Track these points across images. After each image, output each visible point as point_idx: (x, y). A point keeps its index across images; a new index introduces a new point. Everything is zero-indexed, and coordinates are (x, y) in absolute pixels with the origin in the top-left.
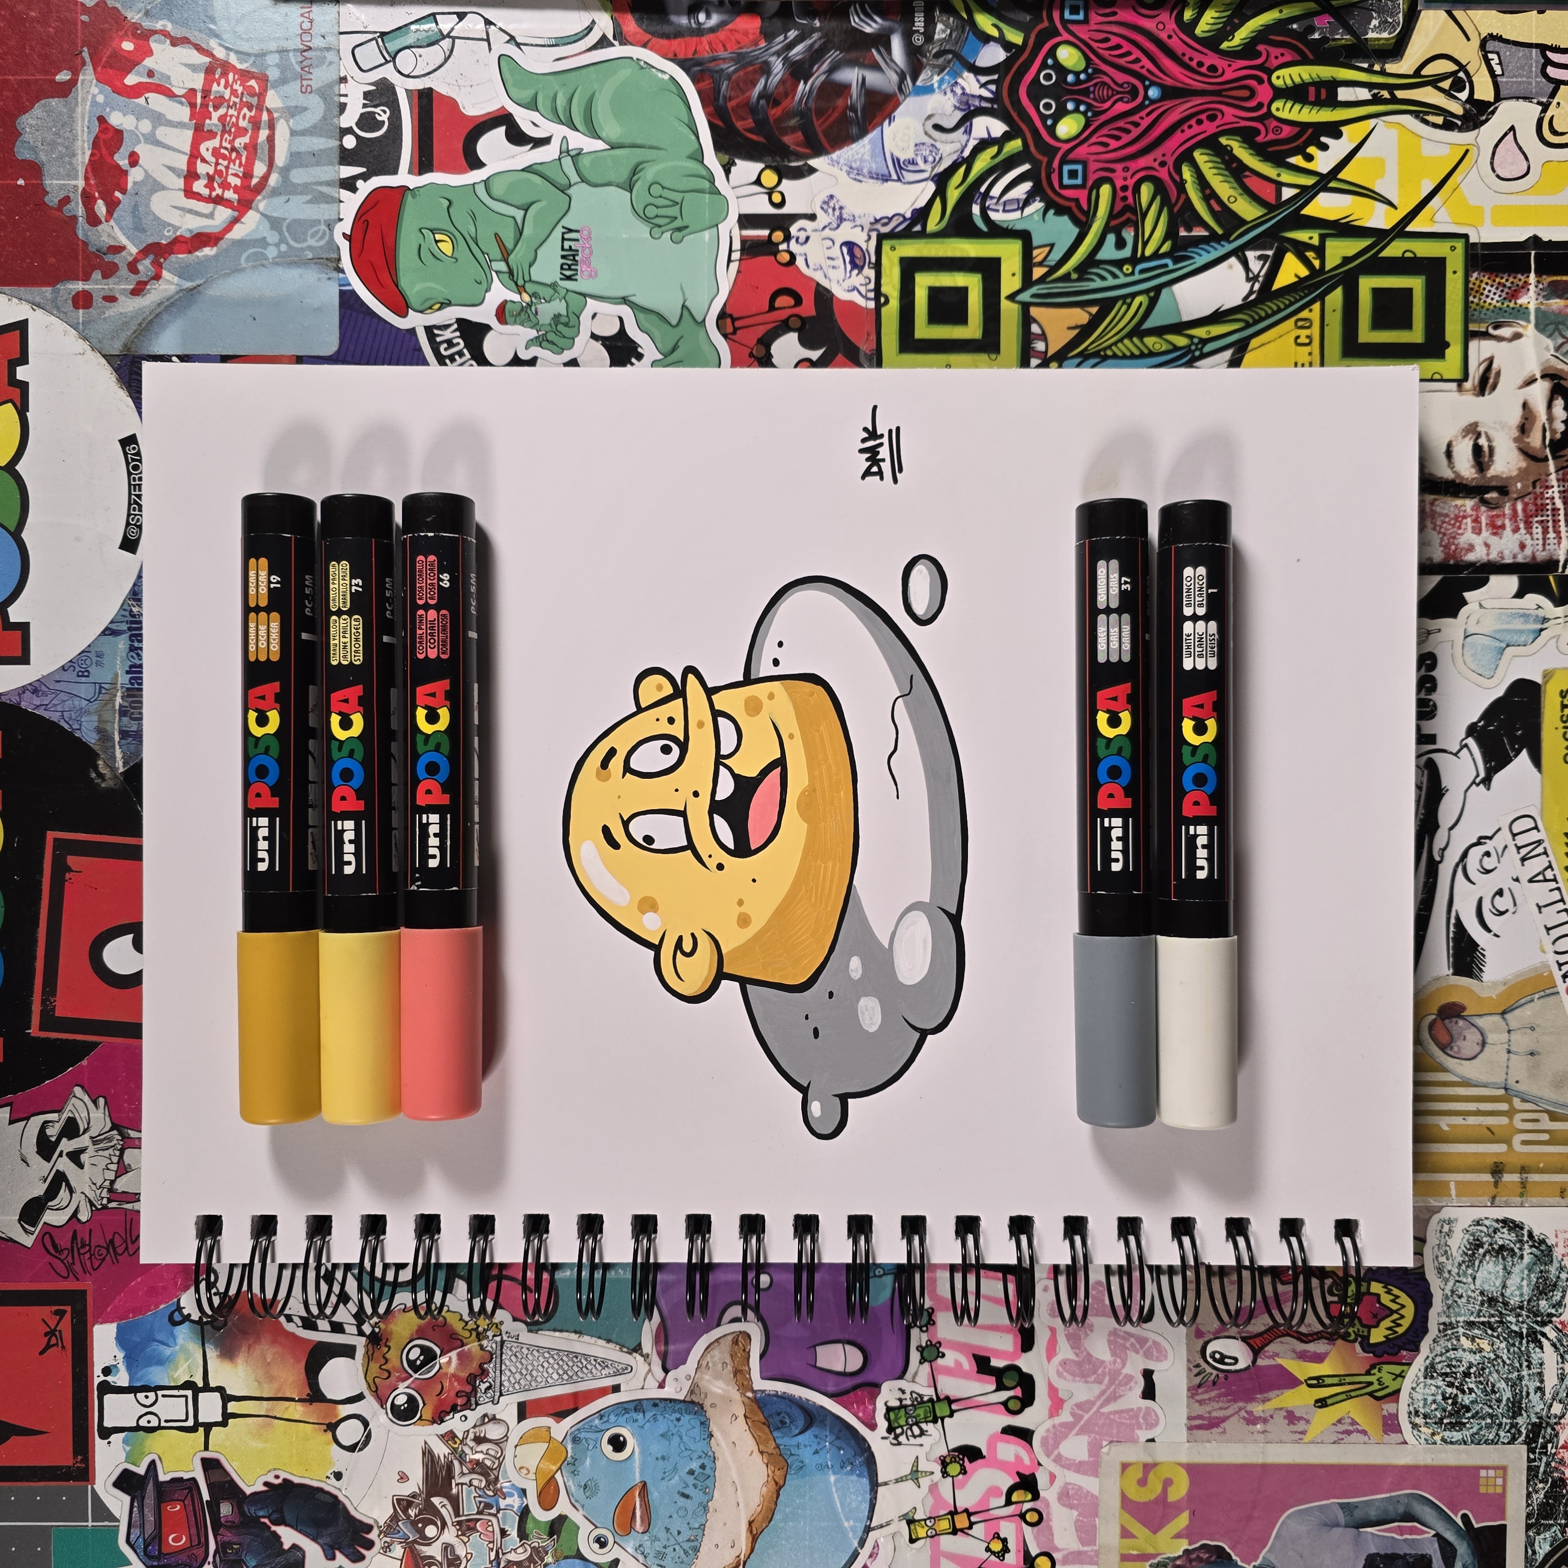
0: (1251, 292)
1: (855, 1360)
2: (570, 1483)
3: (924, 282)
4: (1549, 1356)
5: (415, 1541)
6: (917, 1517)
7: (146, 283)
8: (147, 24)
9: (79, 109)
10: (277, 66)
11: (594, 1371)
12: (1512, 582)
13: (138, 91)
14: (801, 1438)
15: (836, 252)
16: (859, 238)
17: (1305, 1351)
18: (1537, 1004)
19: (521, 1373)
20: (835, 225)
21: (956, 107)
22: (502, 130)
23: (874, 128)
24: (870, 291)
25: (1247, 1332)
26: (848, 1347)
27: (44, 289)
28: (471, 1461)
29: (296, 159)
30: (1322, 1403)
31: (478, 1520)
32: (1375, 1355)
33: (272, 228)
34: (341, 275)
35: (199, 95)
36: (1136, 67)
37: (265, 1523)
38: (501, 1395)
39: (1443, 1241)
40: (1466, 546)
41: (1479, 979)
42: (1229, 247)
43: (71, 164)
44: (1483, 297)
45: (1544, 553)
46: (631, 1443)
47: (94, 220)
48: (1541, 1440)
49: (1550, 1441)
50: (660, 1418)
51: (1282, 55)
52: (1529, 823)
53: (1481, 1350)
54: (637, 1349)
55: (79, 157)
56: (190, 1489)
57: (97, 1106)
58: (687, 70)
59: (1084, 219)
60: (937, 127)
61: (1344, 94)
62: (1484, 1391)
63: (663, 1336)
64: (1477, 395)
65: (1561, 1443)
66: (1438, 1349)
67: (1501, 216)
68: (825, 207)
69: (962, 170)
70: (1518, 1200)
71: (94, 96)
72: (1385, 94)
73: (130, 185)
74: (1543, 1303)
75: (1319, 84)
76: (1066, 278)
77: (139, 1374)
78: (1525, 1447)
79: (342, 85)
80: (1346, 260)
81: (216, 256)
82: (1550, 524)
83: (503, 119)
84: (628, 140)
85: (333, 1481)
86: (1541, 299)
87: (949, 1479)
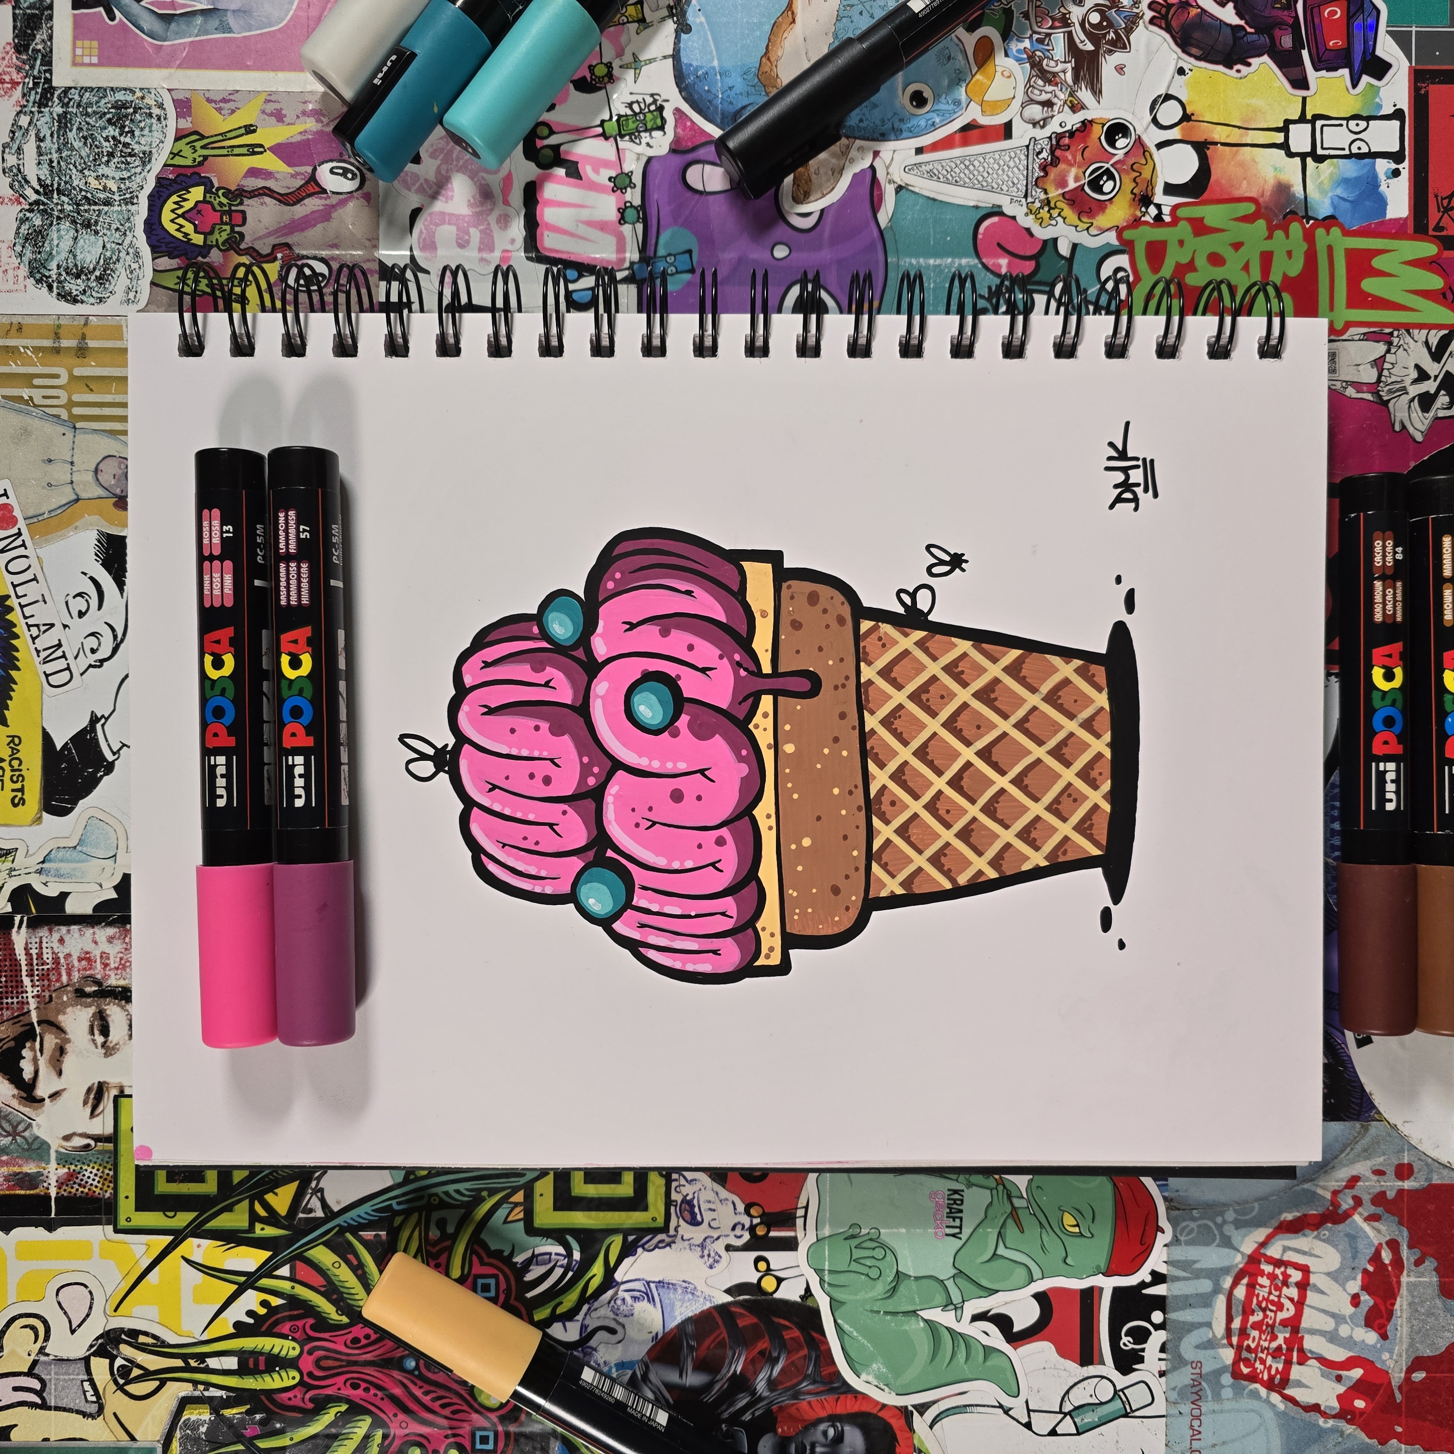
0: (319, 1179)
1: (694, 176)
2: (963, 62)
3: (626, 1189)
4: (32, 171)
5: (1110, 8)
6: (636, 25)
7: (1346, 1187)
8: (1342, 1424)
9: (1404, 1347)
10: (1223, 1387)
11: (940, 168)
12: (71, 907)
13: (1349, 1363)
14: (745, 102)
15: (708, 1216)
16: (685, 1230)
17: (266, 179)
18: (45, 509)
19: (1009, 167)
20: (708, 1240)
21: (595, 1350)
22: (1016, 1329)
23: (672, 1330)
24: (676, 1180)
25: (321, 198)
26: (701, 188)
27: (1439, 1182)
28: (1056, 85)
29: (1206, 1301)
30: (250, 129)
31: (1049, 28)
32: (199, 174)
33: (1229, 1238)
34: (1166, 1194)
35: (1295, 1359)
36: (427, 1387)
37: (1251, 27)
38: (1027, 147)
39: (134, 283)
40: (115, 941)
41: (101, 533)
42: (339, 1221)
43: (1413, 1296)
44: (99, 1174)
45: (41, 934)
46: (906, 100)
47: (1393, 1245)
48: (39, 90)
49: (31, 89)
50: (879, 123)
51: (290, 1399)
52: (55, 680)
53: (97, 178)
54: (899, 189)
55: (1405, 1303)
56: (1320, 61)
57: (1402, 423)
58: (845, 1383)
59: (476, 1247)
60: (613, 1331)
61: (232, 1363)
62: (94, 139)
63: (875, 202)
64: (105, 1082)
65: (20, 88)
66: (138, 179)
67: (83, 1250)
68: (717, 1258)
69: (590, 1291)
70: (62, 322)
71: (1391, 1358)
72: (193, 1363)
73: (1359, 1277)
74: (38, 222)
75: (255, 1372)
76: (492, 1192)
77: (1365, 171)
78: (54, 84)
79: (1164, 1368)
80: (229, 1209)
81: (1280, 1212)
82: (35, 962)
83: (1015, 1338)
84: (900, 1317)
85: (1186, 67)
86: (45, 1172)
87: (605, 61)
